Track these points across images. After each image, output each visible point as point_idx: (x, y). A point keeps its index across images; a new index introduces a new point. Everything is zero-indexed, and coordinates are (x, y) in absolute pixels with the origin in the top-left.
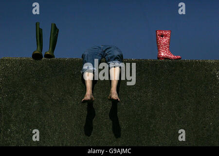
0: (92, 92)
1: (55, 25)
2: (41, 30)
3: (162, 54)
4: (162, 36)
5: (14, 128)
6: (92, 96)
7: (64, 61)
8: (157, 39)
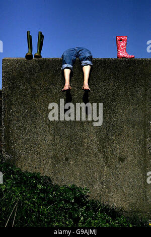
0: (70, 84)
1: (41, 33)
2: (31, 37)
3: (121, 55)
4: (121, 40)
5: (14, 109)
6: (70, 87)
7: (49, 60)
8: (117, 43)
